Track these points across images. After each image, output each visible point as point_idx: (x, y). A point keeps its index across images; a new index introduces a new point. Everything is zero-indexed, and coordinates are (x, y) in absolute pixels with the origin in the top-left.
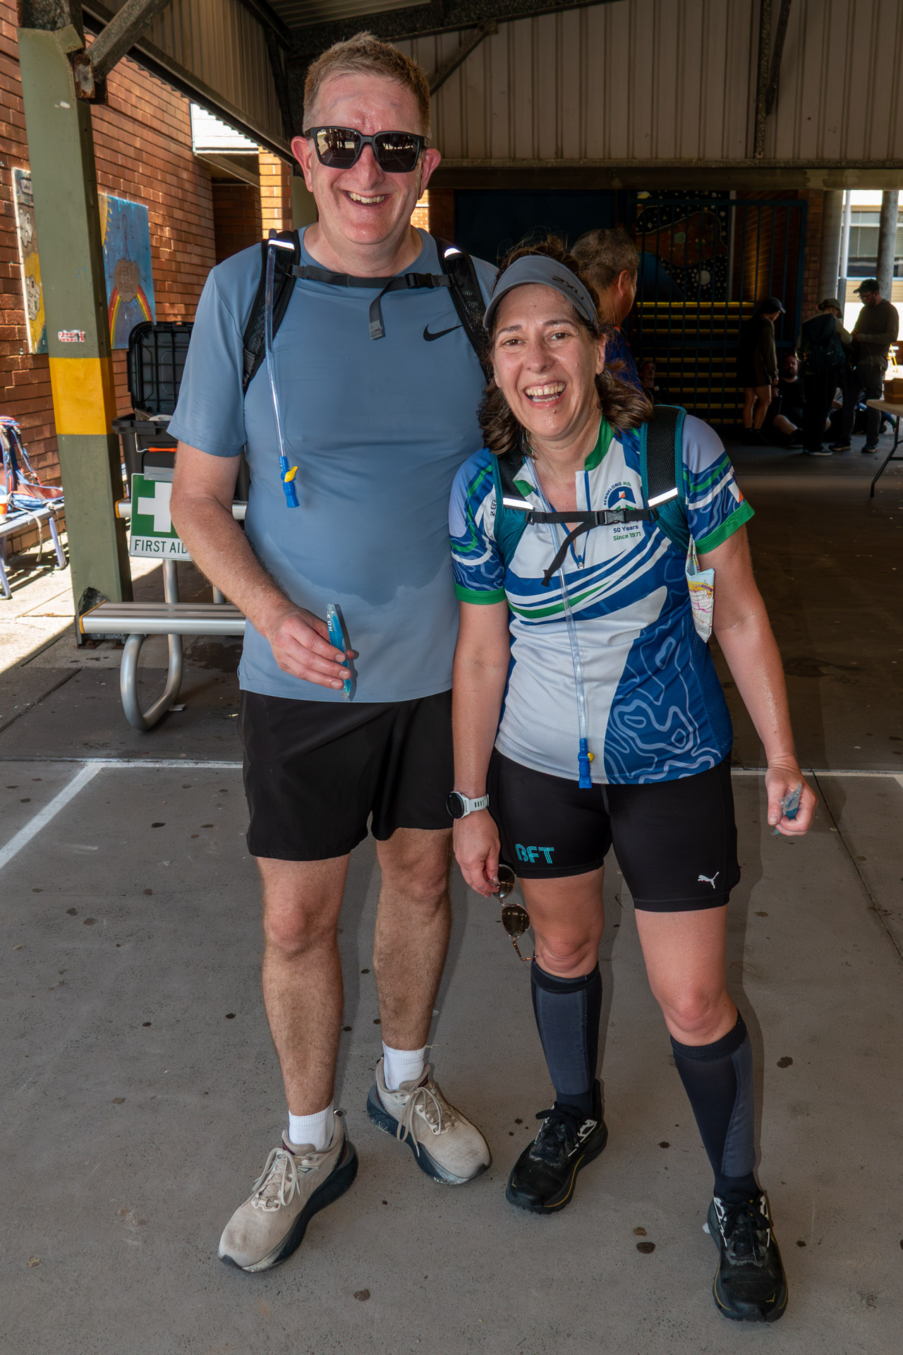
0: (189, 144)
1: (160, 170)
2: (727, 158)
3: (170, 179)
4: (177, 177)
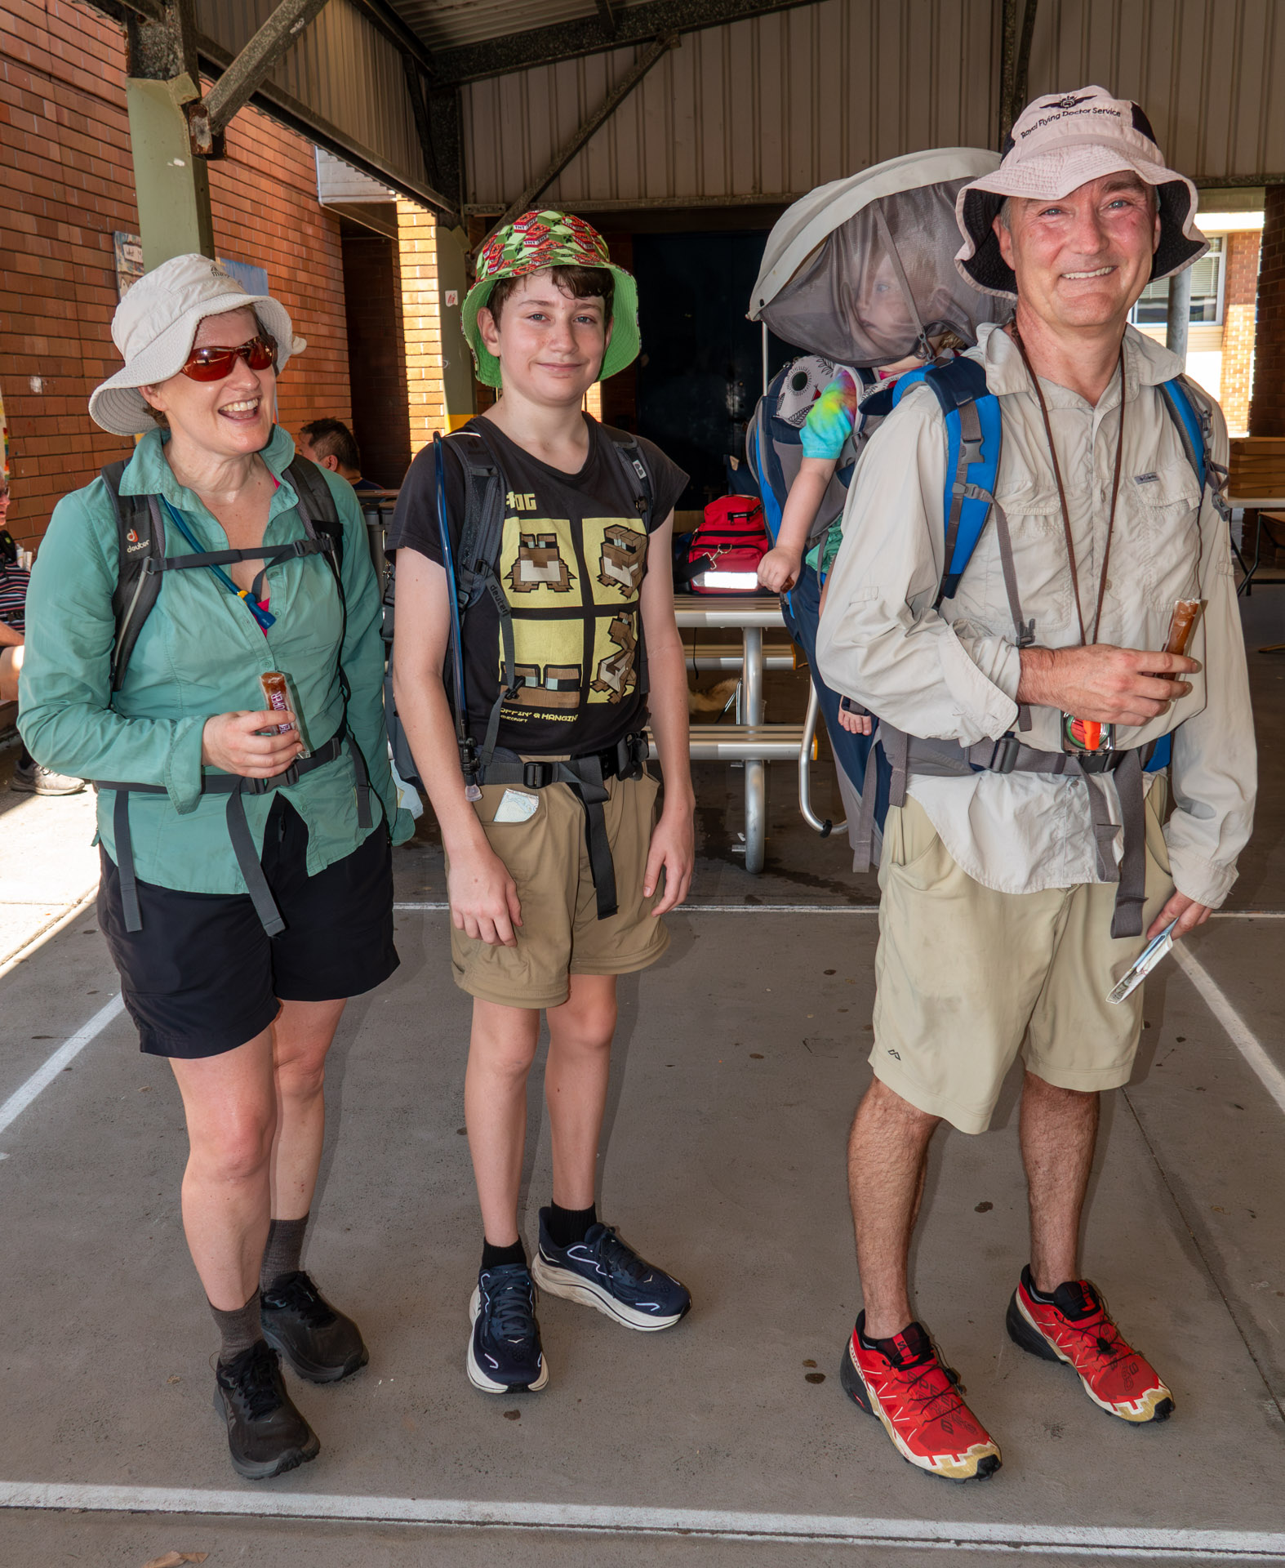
0: (313, 192)
1: (281, 225)
3: (293, 235)
4: (300, 232)
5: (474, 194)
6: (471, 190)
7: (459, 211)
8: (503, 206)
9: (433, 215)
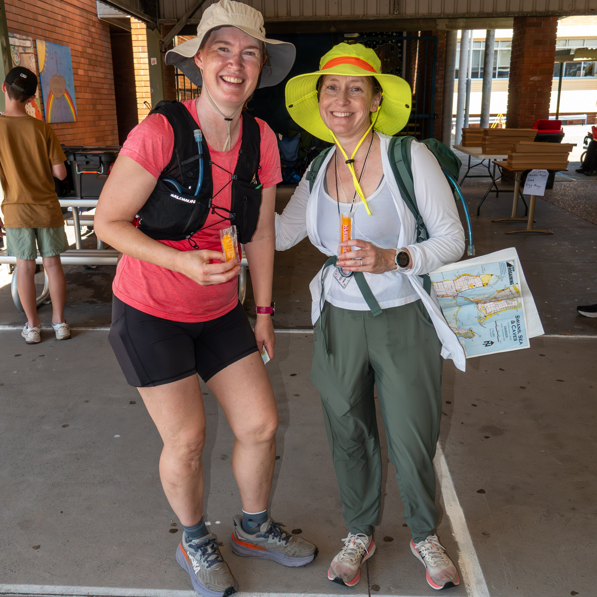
0: (95, 13)
1: (78, 27)
2: (380, 14)
3: (83, 31)
4: (89, 31)
5: (164, 14)
6: (162, 13)
7: (156, 22)
8: (176, 20)
9: (145, 24)
